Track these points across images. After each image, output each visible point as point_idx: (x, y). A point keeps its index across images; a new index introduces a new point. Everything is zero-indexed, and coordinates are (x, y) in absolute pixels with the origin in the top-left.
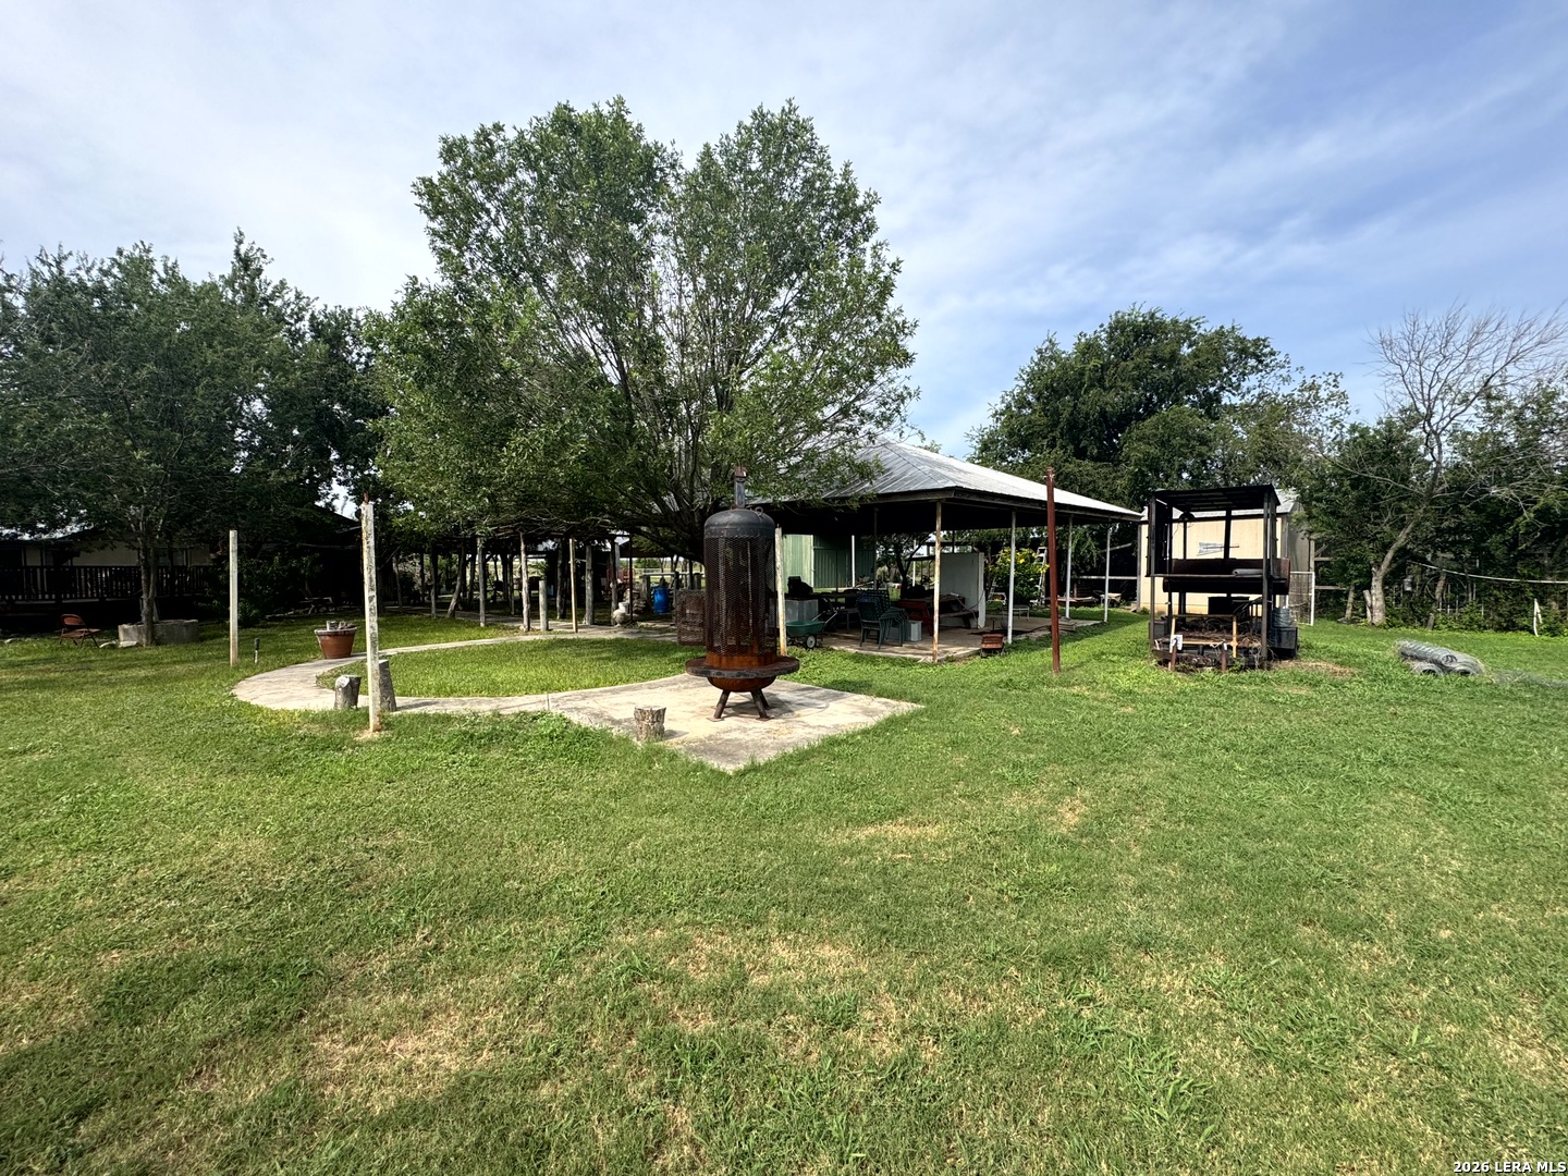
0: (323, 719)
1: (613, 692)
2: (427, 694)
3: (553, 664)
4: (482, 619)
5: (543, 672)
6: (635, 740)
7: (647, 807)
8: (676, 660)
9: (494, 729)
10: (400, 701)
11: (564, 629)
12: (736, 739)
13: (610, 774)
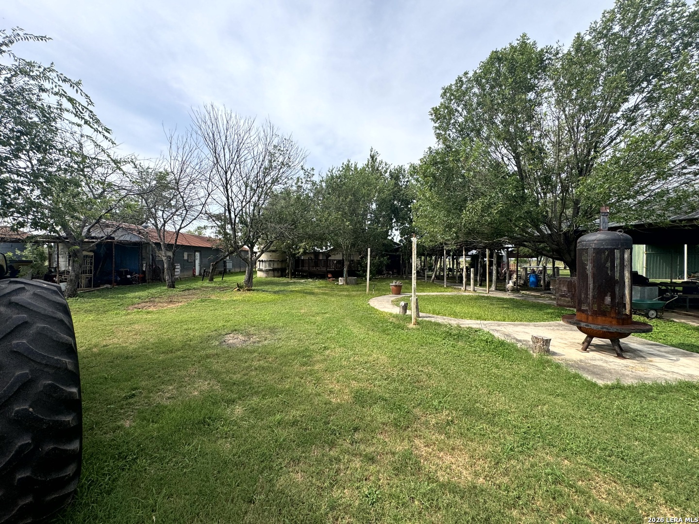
0: (396, 316)
1: (514, 325)
2: (429, 312)
3: (480, 306)
4: (445, 284)
5: (476, 310)
6: (532, 352)
7: (546, 389)
8: (548, 313)
9: (459, 333)
10: (421, 314)
11: (482, 291)
12: (600, 366)
13: (520, 366)
